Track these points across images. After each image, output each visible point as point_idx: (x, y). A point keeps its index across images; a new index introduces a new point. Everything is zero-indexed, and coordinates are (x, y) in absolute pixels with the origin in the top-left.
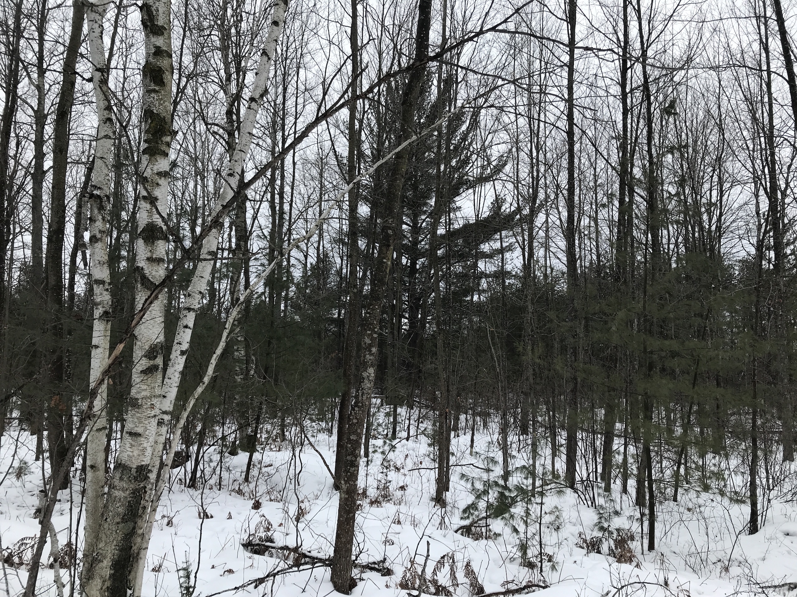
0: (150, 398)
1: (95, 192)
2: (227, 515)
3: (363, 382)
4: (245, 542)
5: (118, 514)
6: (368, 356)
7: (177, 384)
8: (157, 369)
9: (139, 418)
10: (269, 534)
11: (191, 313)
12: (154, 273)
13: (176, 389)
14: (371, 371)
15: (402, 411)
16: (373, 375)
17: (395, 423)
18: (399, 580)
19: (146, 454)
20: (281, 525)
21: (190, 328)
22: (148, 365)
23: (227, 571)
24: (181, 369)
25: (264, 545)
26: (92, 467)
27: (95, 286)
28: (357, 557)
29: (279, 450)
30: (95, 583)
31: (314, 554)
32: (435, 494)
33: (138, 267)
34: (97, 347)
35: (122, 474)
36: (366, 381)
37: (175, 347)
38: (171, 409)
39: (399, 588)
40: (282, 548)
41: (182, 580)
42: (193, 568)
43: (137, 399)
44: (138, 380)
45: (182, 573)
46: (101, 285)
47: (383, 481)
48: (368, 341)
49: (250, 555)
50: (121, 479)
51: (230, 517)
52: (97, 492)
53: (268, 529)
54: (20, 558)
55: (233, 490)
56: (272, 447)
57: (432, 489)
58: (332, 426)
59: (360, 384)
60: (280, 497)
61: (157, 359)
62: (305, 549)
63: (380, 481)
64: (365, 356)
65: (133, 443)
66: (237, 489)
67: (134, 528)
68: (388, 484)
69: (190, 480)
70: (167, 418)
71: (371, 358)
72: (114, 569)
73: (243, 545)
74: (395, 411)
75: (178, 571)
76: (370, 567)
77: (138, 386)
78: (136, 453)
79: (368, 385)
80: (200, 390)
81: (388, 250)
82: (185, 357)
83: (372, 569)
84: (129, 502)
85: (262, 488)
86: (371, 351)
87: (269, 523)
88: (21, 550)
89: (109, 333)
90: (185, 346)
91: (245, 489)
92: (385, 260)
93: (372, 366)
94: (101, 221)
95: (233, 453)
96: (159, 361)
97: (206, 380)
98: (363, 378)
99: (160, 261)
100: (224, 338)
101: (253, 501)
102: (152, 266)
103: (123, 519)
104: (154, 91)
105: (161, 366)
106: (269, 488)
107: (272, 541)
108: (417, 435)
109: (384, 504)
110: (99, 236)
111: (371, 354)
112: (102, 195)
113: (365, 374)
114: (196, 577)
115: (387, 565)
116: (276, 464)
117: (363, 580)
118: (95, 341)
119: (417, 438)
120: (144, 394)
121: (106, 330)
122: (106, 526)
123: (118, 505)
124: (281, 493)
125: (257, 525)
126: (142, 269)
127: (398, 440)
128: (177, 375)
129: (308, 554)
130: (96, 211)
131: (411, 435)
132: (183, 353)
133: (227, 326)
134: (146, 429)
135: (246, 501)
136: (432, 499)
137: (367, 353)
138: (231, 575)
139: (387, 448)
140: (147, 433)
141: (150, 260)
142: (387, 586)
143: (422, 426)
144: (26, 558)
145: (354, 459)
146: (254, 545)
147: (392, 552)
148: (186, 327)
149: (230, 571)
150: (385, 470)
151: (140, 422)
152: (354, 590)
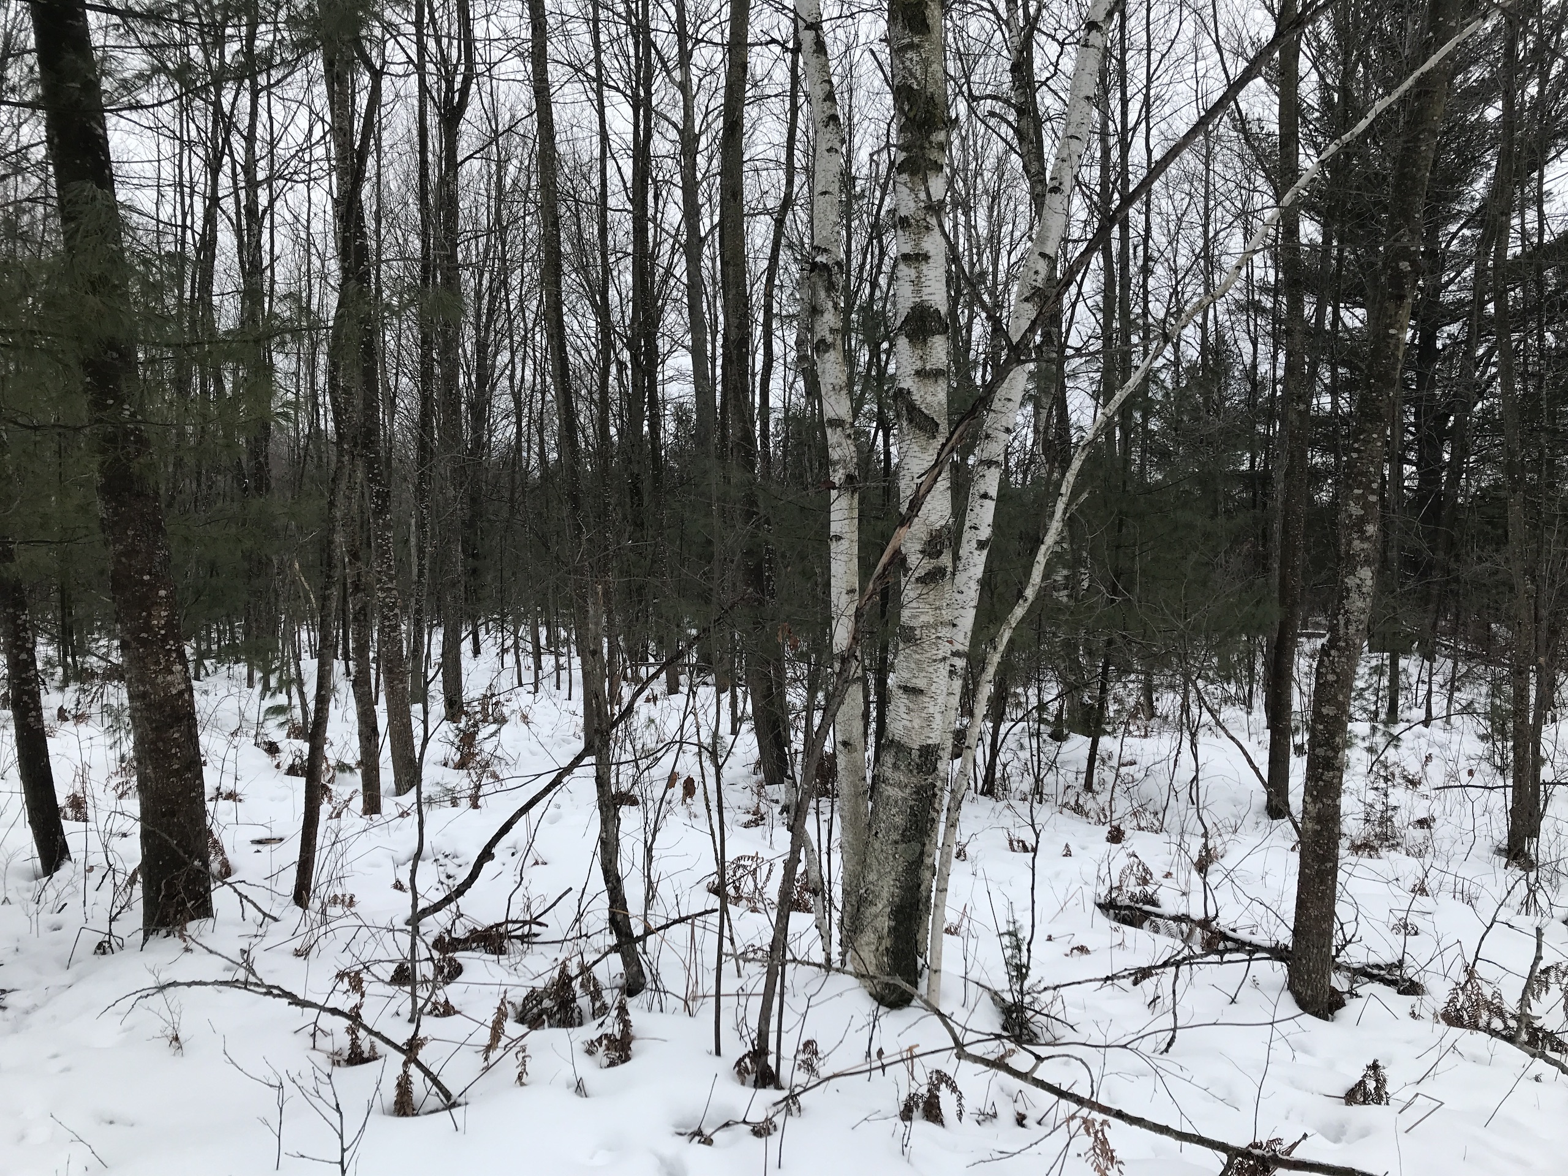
0: (935, 626)
1: (818, 259)
2: (1061, 849)
3: (1347, 598)
4: (1102, 901)
5: (896, 828)
6: (1356, 543)
7: (974, 603)
8: (944, 575)
9: (918, 662)
10: (1150, 890)
11: (993, 469)
12: (929, 398)
13: (973, 612)
14: (1366, 574)
15: (1410, 665)
16: (1369, 582)
17: (1394, 689)
18: (1440, 1007)
19: (934, 726)
20: (1168, 875)
21: (991, 498)
22: (930, 567)
23: (1077, 948)
24: (980, 575)
25: (1140, 909)
26: (845, 744)
27: (829, 431)
28: (1338, 951)
29: (1146, 736)
30: (866, 939)
31: (1243, 935)
32: (1506, 842)
33: (901, 390)
34: (838, 538)
35: (896, 757)
36: (1354, 595)
37: (967, 535)
38: (966, 649)
39: (1443, 1022)
40: (1178, 919)
41: (1009, 952)
42: (1025, 934)
43: (913, 629)
44: (912, 595)
45: (1006, 940)
46: (839, 429)
47: (1379, 807)
48: (1356, 510)
49: (1115, 924)
50: (895, 766)
51: (1068, 854)
52: (856, 786)
53: (1145, 882)
54: (737, 889)
55: (1065, 805)
56: (1131, 728)
57: (1500, 830)
58: (1251, 691)
59: (1340, 602)
60: (1157, 823)
61: (943, 557)
62: (1224, 923)
63: (1372, 806)
64: (1349, 543)
65: (911, 705)
66: (1073, 803)
67: (922, 853)
68: (1390, 813)
69: (985, 782)
70: (960, 663)
71: (1365, 546)
72: (895, 919)
73: (1100, 906)
74: (1394, 664)
75: (1000, 935)
76: (1367, 973)
77: (914, 604)
78: (917, 723)
79: (1360, 604)
80: (1019, 612)
81: (1399, 307)
82: (985, 552)
83: (1372, 978)
84: (911, 807)
85: (1122, 806)
86: (1363, 532)
87: (1146, 870)
88: (738, 875)
89: (856, 514)
90: (985, 533)
91: (1089, 804)
92: (1392, 331)
93: (1367, 562)
94: (832, 310)
95: (1058, 737)
96: (946, 560)
97: (1030, 593)
98: (1348, 590)
99: (936, 374)
100: (1058, 514)
101: (1107, 828)
102: (925, 385)
103: (903, 835)
104: (911, 46)
105: (950, 569)
106: (1135, 805)
107: (1155, 904)
108: (1449, 716)
109: (1383, 852)
110: (829, 339)
111: (1364, 538)
112: (830, 263)
113: (1351, 582)
114: (1029, 950)
115: (1409, 973)
116: (1144, 761)
117: (1357, 996)
118: (835, 528)
119: (1448, 722)
120: (923, 619)
121: (851, 508)
122: (877, 845)
123: (894, 811)
124: (1160, 816)
125: (1123, 872)
126: (909, 392)
127: (1402, 726)
128: (974, 586)
129: (1231, 934)
130: (823, 294)
131: (1434, 714)
132: (981, 545)
133: (1063, 490)
134: (931, 682)
135: (1093, 827)
136: (1499, 851)
137: (1355, 536)
138: (1085, 957)
139: (1380, 740)
140: (933, 688)
141: (921, 374)
142: (1413, 1015)
143: (1463, 697)
144: (746, 890)
145: (1331, 754)
146: (1120, 908)
147: (1419, 951)
148: (985, 496)
149: (1082, 949)
150: (1382, 785)
151: (921, 670)
152: (1337, 1013)
